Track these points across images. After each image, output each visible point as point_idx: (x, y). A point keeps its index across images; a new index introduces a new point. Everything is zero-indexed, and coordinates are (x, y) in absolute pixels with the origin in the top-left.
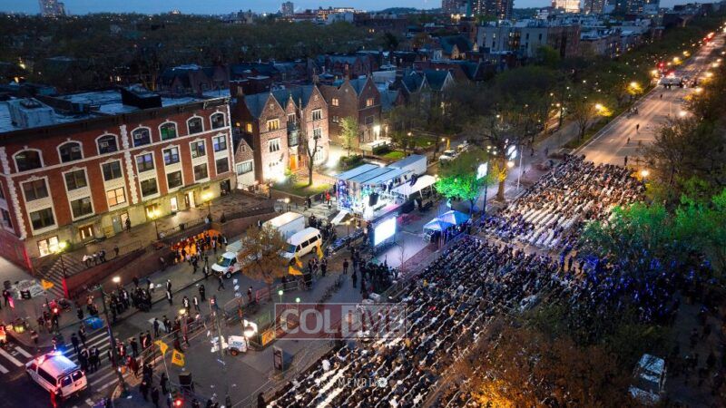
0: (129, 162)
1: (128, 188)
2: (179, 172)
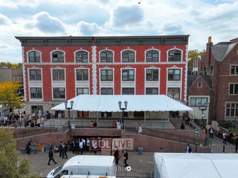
0: (94, 71)
1: (92, 89)
2: (133, 88)
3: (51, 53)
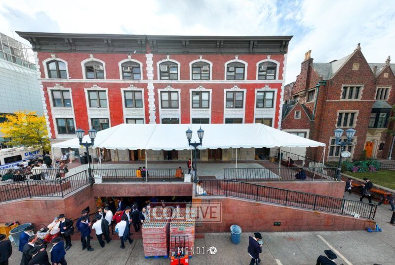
0: (151, 94)
1: (148, 121)
2: (208, 119)
3: (83, 64)
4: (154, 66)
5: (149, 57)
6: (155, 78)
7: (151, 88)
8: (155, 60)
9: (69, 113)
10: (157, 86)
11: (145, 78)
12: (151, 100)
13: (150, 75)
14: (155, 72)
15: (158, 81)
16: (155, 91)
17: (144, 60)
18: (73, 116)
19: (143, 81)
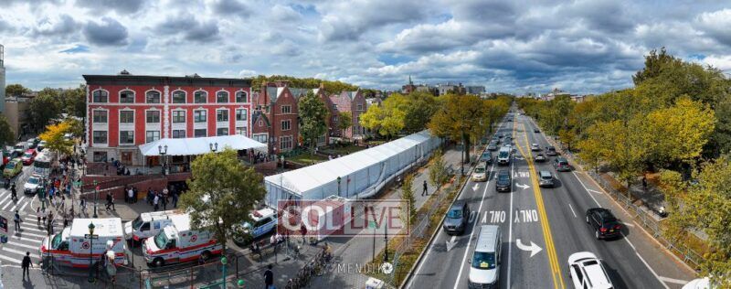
0: (166, 113)
1: (163, 132)
2: (205, 130)
3: (119, 93)
4: (170, 94)
5: (167, 88)
6: (170, 102)
7: (166, 108)
8: (170, 90)
9: (105, 127)
10: (171, 108)
11: (163, 102)
12: (166, 117)
13: (166, 100)
14: (170, 98)
15: (172, 104)
16: (170, 110)
17: (163, 90)
18: (107, 130)
19: (160, 104)
